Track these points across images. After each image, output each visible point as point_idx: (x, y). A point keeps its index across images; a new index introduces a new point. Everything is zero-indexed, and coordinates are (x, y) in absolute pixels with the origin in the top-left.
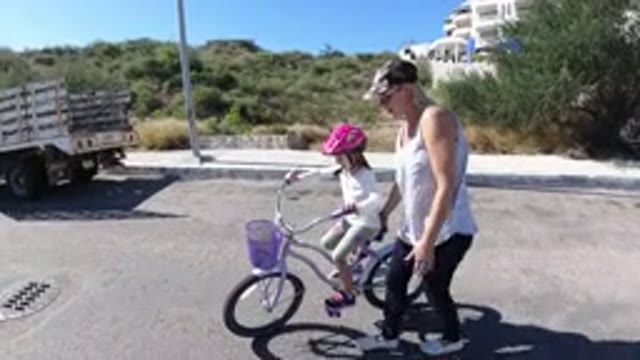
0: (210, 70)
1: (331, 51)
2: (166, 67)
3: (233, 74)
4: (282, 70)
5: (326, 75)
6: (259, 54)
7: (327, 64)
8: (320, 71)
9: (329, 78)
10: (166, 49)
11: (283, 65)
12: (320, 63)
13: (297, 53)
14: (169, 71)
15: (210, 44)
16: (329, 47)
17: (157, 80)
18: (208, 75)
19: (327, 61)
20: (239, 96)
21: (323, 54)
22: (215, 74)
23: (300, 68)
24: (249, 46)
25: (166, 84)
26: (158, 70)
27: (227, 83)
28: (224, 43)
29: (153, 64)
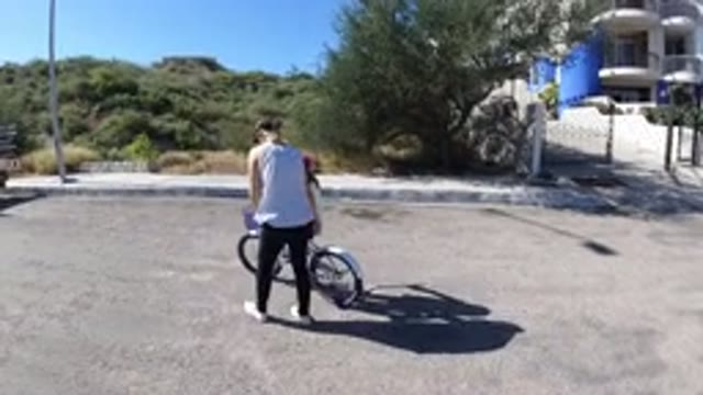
0: (145, 93)
1: (298, 73)
2: (98, 91)
3: (170, 97)
4: (240, 91)
5: (287, 98)
6: (219, 73)
7: (290, 87)
8: (280, 95)
9: (288, 102)
10: (103, 70)
11: (242, 86)
12: (282, 86)
13: (261, 73)
14: (101, 95)
15: (166, 61)
16: (295, 69)
17: (87, 103)
18: (142, 98)
19: (290, 83)
20: (170, 120)
21: (289, 76)
22: (150, 98)
23: (260, 90)
24: (211, 65)
25: (97, 108)
26: (90, 93)
27: (161, 107)
28: (182, 61)
29: (85, 86)
